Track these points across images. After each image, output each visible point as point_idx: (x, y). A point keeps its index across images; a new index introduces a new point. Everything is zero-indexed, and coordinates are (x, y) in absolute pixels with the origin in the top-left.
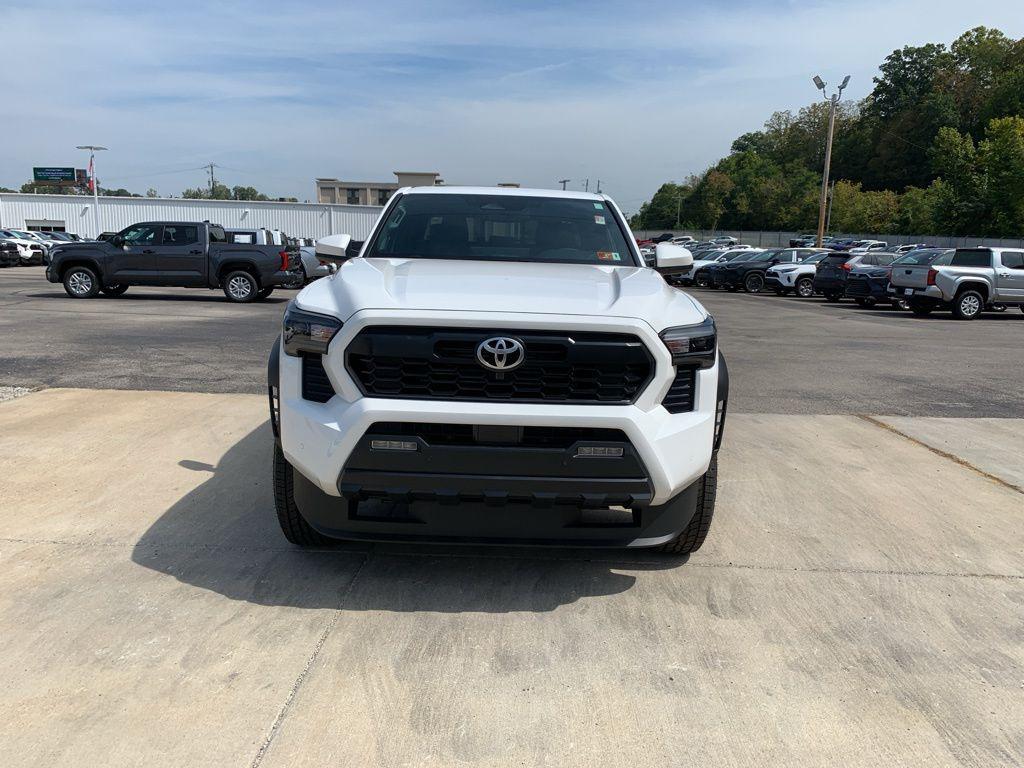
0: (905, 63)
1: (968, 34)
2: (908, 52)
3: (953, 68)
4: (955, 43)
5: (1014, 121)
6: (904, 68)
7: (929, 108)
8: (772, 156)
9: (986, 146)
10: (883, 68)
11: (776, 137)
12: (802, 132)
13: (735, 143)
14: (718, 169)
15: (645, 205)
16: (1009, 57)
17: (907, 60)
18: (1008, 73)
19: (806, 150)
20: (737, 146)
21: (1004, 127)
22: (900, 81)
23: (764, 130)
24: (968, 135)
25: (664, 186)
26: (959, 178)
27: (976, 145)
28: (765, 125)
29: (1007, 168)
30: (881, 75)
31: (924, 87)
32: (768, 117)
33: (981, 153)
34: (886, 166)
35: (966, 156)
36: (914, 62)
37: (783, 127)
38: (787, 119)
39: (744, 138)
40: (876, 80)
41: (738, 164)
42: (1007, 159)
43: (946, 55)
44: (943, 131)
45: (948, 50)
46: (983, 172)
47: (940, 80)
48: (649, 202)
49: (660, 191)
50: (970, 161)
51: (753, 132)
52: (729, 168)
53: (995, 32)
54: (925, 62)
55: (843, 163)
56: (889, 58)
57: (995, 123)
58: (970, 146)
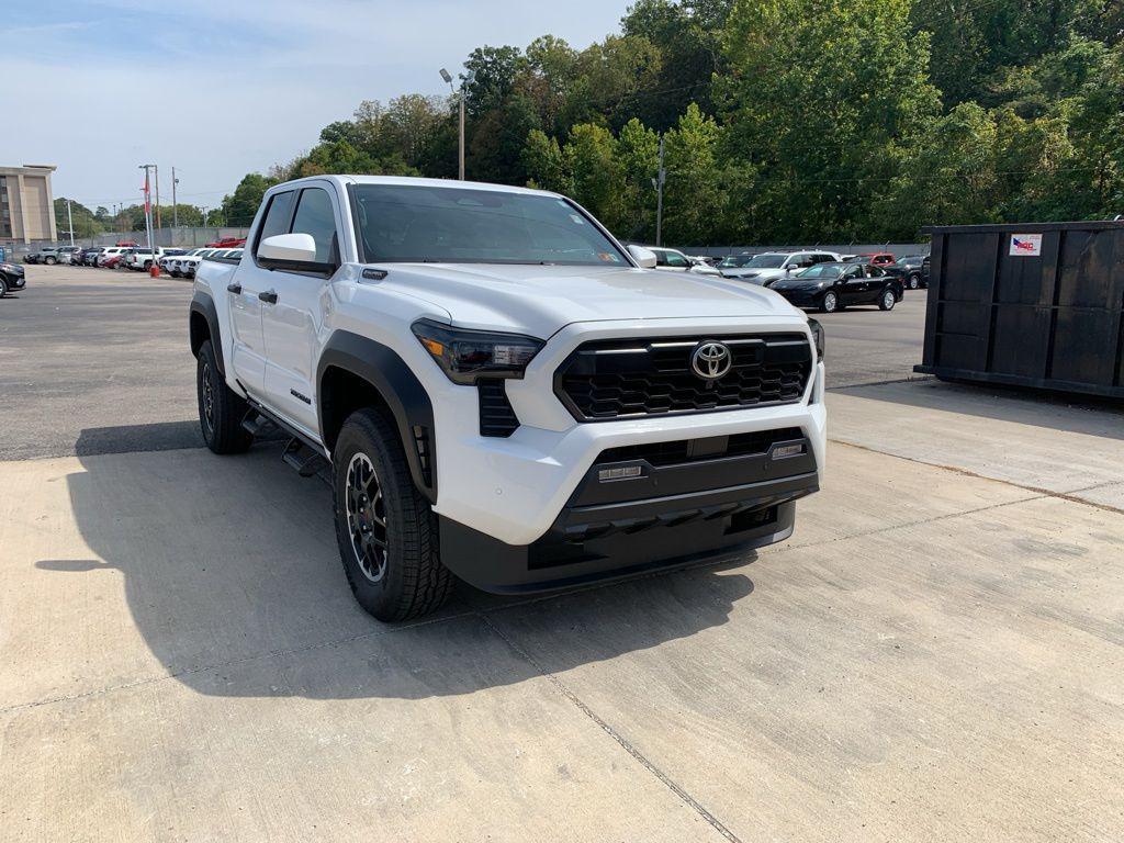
0: (487, 62)
1: (538, 41)
2: (489, 52)
3: (529, 72)
4: (529, 48)
5: (592, 128)
6: (485, 67)
7: (513, 109)
8: (365, 148)
9: (570, 150)
10: (469, 66)
11: (367, 128)
12: (394, 124)
13: (323, 132)
14: (310, 159)
15: (227, 199)
16: (575, 67)
17: (488, 59)
18: (576, 81)
19: (401, 144)
20: (326, 135)
21: (584, 134)
22: (484, 80)
23: (354, 120)
24: (554, 138)
25: (248, 177)
26: (551, 180)
27: (562, 149)
28: (355, 115)
29: (590, 172)
30: (466, 72)
31: (507, 90)
32: (357, 106)
33: (567, 157)
34: (480, 165)
35: (554, 160)
36: (494, 62)
37: (373, 118)
38: (376, 111)
39: (334, 127)
40: (461, 77)
41: (332, 155)
42: (589, 163)
43: (521, 60)
44: (533, 133)
45: (523, 54)
46: (569, 175)
47: (520, 82)
48: (232, 194)
49: (243, 182)
50: (558, 164)
51: (342, 122)
52: (321, 159)
53: (560, 41)
54: (504, 63)
55: (439, 160)
56: (472, 55)
57: (577, 128)
58: (556, 148)
